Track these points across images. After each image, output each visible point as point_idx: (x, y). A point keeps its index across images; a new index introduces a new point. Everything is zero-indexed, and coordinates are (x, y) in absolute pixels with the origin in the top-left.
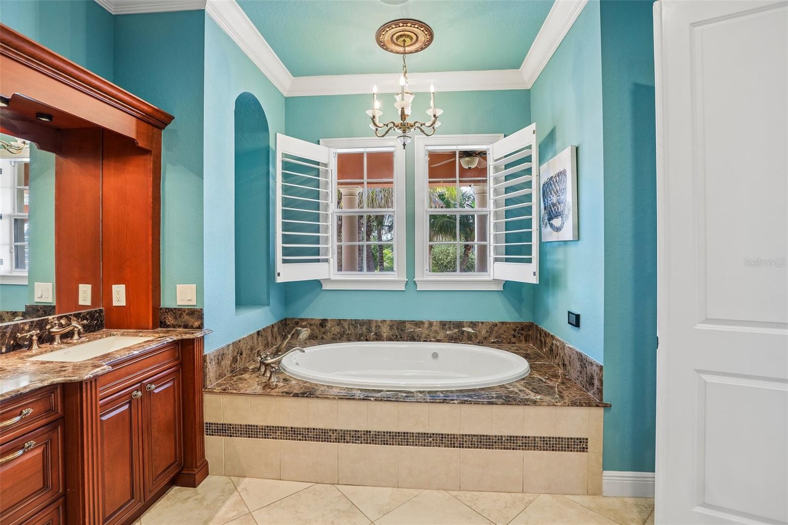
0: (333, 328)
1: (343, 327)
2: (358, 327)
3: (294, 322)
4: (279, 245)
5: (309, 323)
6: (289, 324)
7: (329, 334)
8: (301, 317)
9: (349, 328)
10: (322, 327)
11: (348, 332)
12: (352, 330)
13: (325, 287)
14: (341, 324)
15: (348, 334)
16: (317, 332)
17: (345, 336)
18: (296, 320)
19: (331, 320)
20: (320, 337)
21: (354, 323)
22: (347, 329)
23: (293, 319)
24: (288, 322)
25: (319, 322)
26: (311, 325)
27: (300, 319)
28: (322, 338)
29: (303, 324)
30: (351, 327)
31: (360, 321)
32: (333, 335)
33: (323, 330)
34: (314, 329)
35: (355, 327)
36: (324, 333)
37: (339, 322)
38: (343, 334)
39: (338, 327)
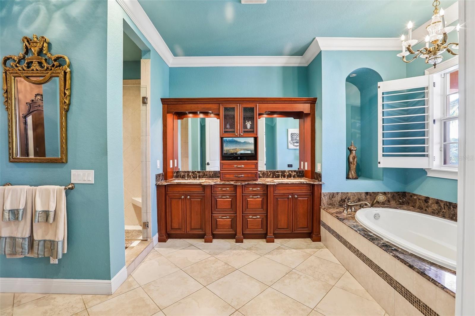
0: (433, 205)
1: (440, 206)
2: (451, 208)
3: (410, 195)
4: (380, 146)
5: (418, 198)
6: (407, 196)
7: (430, 208)
8: (414, 193)
9: (444, 208)
10: (426, 202)
11: (443, 210)
12: (447, 209)
13: (429, 174)
14: (439, 203)
15: (444, 212)
16: (423, 205)
17: (441, 213)
18: (411, 194)
19: (432, 198)
20: (424, 209)
21: (448, 204)
22: (443, 208)
23: (409, 193)
24: (406, 195)
25: (424, 198)
26: (419, 199)
27: (413, 194)
28: (426, 210)
29: (415, 197)
30: (446, 207)
31: (453, 204)
32: (433, 210)
33: (426, 204)
34: (421, 203)
35: (449, 208)
36: (427, 207)
37: (438, 202)
38: (440, 211)
39: (436, 204)
